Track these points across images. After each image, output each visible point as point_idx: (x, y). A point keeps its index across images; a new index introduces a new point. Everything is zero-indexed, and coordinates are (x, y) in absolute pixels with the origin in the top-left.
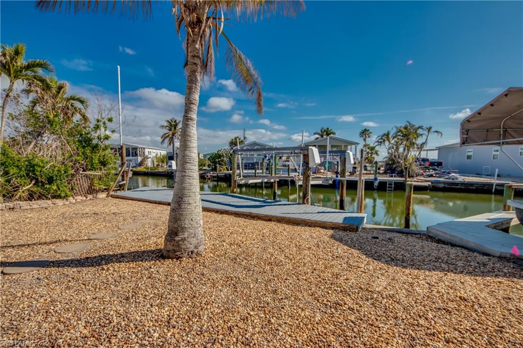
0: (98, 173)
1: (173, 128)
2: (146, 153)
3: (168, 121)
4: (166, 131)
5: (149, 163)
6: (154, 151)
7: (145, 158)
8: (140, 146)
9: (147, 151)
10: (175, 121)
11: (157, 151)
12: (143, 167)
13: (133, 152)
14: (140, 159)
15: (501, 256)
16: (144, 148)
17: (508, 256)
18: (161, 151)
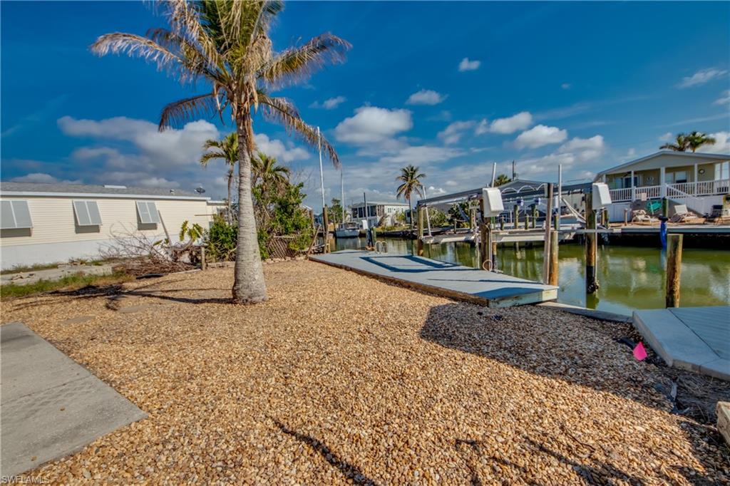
0: (292, 237)
1: (409, 178)
2: (386, 211)
3: (404, 170)
4: (401, 182)
5: (388, 223)
6: (395, 207)
7: (385, 216)
8: (379, 203)
9: (386, 208)
10: (412, 170)
11: (399, 207)
12: (380, 227)
13: (373, 210)
14: (379, 218)
15: (677, 366)
16: (383, 206)
17: (689, 368)
18: (402, 207)
